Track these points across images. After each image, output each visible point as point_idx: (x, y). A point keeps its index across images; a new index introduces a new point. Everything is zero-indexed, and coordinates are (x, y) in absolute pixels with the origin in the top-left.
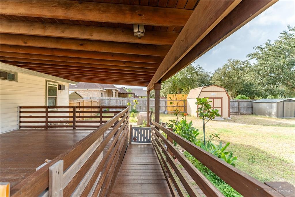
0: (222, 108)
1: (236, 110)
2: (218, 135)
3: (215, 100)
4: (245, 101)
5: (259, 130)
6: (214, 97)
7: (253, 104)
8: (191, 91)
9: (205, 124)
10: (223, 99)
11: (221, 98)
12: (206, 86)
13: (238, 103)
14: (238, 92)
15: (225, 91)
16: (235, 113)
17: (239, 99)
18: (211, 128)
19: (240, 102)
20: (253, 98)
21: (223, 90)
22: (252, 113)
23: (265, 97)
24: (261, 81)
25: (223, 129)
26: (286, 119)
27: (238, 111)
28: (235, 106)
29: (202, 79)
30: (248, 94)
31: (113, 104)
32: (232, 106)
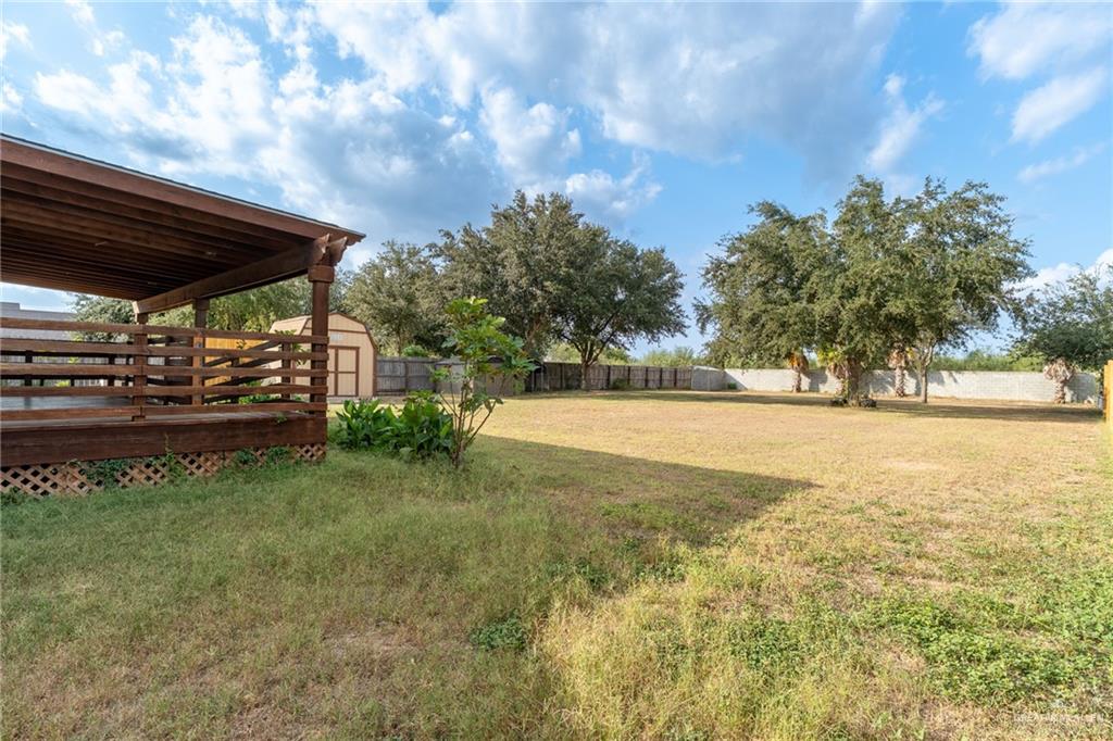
0: (357, 372)
1: (400, 385)
3: (340, 351)
4: (420, 362)
6: (339, 344)
7: (437, 368)
10: (360, 350)
11: (357, 349)
13: (406, 367)
15: (364, 331)
16: (397, 393)
17: (409, 355)
19: (410, 364)
21: (362, 328)
27: (404, 386)
28: (398, 373)
32: (389, 374)
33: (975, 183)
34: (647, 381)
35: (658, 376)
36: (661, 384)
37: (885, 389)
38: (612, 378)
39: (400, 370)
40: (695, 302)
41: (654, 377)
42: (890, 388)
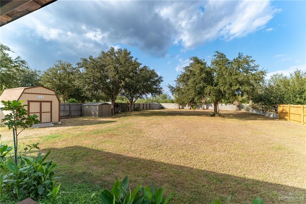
0: (51, 112)
1: (67, 114)
2: (37, 144)
3: (43, 103)
4: (76, 105)
5: (84, 129)
7: (82, 107)
8: (5, 91)
9: (17, 135)
10: (53, 102)
11: (51, 102)
12: (32, 87)
13: (70, 107)
14: (70, 95)
15: (55, 94)
16: (66, 117)
17: (71, 102)
18: (35, 137)
19: (71, 106)
20: (83, 102)
21: (53, 93)
22: (81, 115)
23: (91, 101)
24: (88, 87)
25: (51, 135)
26: (104, 117)
27: (69, 114)
28: (66, 109)
29: (27, 78)
30: (80, 98)
32: (63, 110)
33: (249, 56)
34: (143, 107)
35: (146, 106)
36: (147, 108)
37: (199, 108)
38: (135, 107)
39: (67, 108)
40: (169, 85)
42: (200, 108)
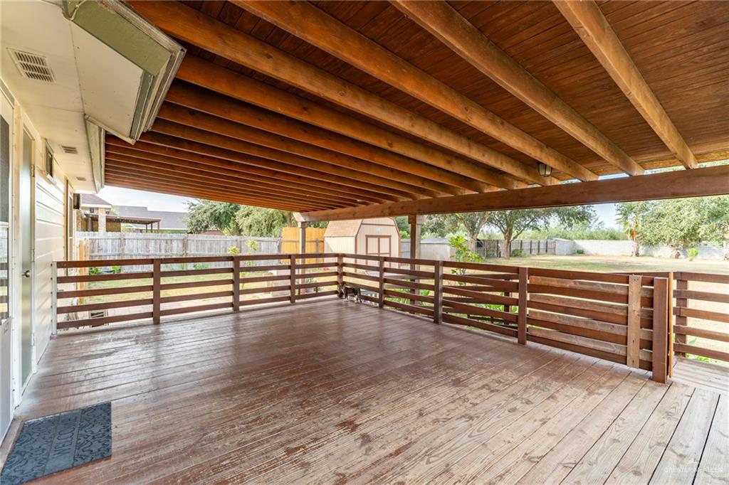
0: (390, 253)
3: (381, 239)
6: (380, 234)
10: (392, 237)
15: (393, 224)
21: (391, 222)
31: (135, 252)
35: (537, 247)
36: (539, 251)
38: (512, 249)
41: (535, 247)
42: (715, 254)
